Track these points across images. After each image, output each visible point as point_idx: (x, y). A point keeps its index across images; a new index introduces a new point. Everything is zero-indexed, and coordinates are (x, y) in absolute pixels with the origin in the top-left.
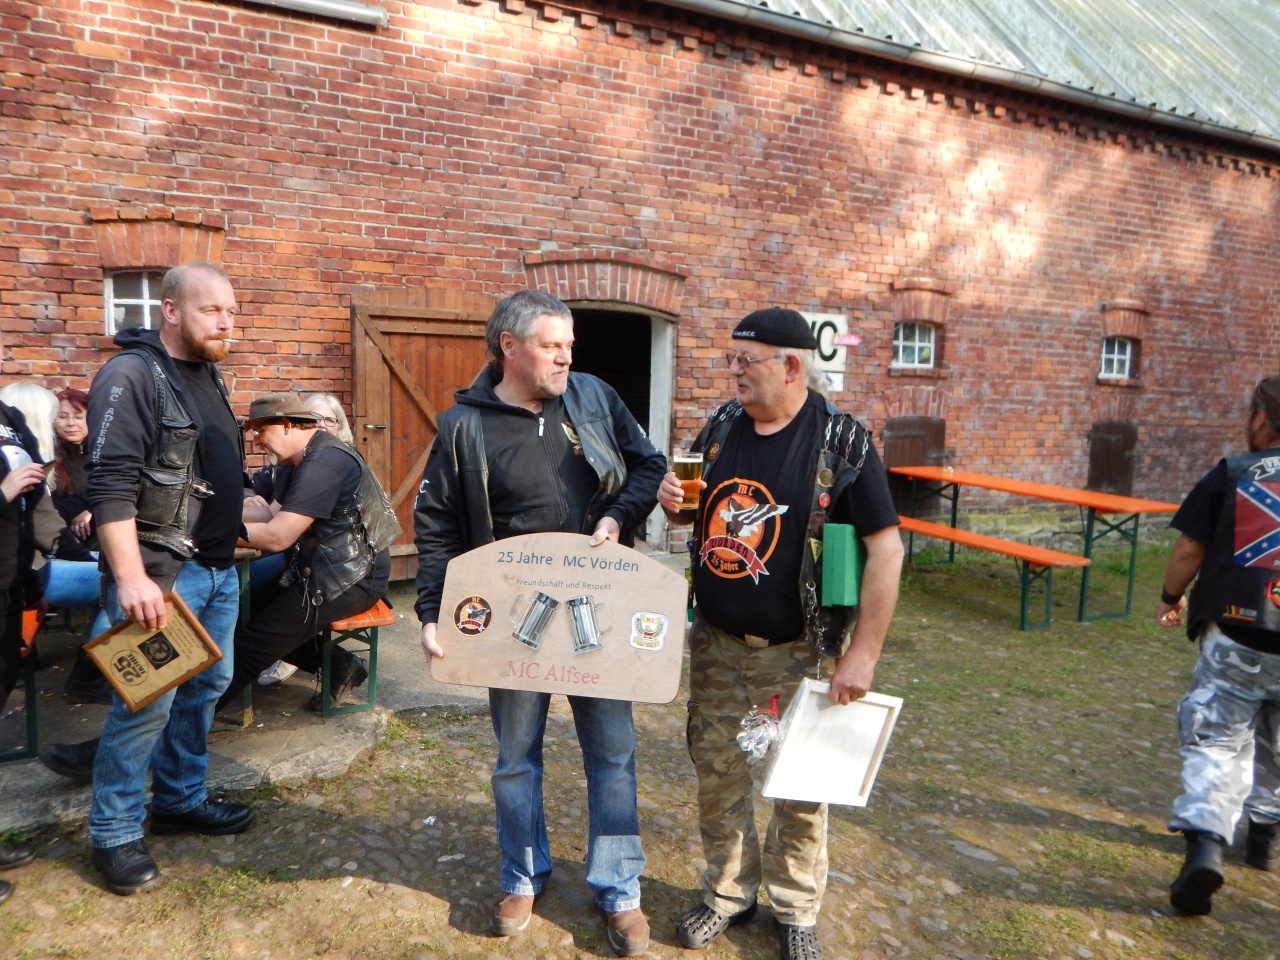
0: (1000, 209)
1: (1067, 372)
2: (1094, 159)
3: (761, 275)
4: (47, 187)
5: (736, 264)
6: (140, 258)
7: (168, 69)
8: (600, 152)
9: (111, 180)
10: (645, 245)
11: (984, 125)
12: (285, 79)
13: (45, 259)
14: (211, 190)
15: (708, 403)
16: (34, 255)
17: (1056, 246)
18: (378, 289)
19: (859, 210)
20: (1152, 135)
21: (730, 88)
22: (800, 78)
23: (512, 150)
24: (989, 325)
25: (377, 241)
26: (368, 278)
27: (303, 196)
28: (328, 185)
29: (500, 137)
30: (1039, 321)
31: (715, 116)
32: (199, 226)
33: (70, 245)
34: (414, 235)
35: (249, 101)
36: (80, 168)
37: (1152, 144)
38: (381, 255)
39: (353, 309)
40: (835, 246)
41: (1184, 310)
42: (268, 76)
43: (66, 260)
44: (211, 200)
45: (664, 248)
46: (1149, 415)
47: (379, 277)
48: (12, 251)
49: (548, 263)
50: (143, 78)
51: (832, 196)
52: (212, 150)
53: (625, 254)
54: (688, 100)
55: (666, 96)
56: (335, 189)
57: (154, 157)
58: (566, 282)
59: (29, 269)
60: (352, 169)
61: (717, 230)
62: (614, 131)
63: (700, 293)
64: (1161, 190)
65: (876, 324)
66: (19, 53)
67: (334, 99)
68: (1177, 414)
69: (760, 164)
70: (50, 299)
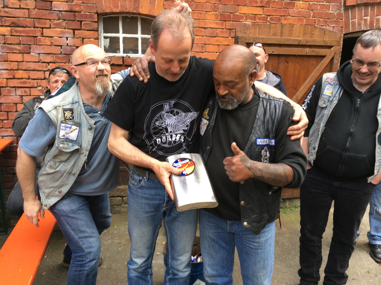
26: (247, 17)
38: (257, 2)
47: (254, 17)
49: (359, 5)
58: (368, 18)
70: (69, 34)
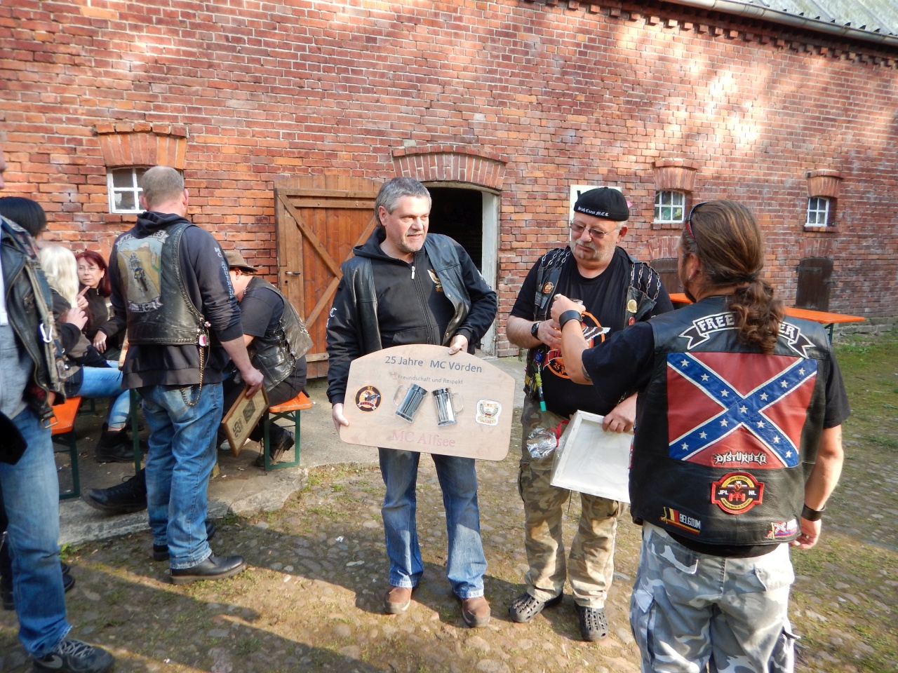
0: (733, 107)
1: (782, 223)
2: (803, 67)
3: (560, 160)
4: (67, 110)
5: (542, 152)
6: (129, 159)
7: (144, 25)
8: (445, 75)
9: (109, 105)
10: (477, 141)
11: (722, 45)
12: (224, 29)
13: (67, 162)
14: (176, 109)
15: (523, 252)
16: (60, 158)
17: (774, 132)
18: (292, 177)
19: (630, 110)
20: (847, 47)
21: (536, 25)
22: (588, 16)
23: (383, 75)
24: (724, 191)
25: (290, 143)
26: (285, 169)
27: (239, 112)
28: (256, 104)
29: (374, 66)
30: (762, 187)
31: (526, 45)
32: (169, 135)
33: (83, 151)
34: (316, 138)
35: (200, 46)
36: (87, 97)
37: (847, 53)
38: (293, 153)
39: (275, 191)
40: (613, 138)
41: (869, 176)
42: (212, 27)
43: (81, 162)
44: (177, 117)
45: (491, 142)
46: (841, 252)
47: (293, 168)
48: (45, 156)
49: (409, 155)
50: (128, 32)
51: (611, 101)
52: (176, 81)
53: (464, 147)
54: (507, 35)
55: (491, 32)
56: (260, 107)
57: (137, 87)
58: (422, 168)
59: (57, 169)
60: (272, 92)
61: (529, 129)
62: (454, 59)
63: (516, 174)
64: (852, 87)
65: (643, 193)
66: (44, 17)
67: (259, 42)
68: (862, 251)
69: (558, 79)
70: (72, 189)
